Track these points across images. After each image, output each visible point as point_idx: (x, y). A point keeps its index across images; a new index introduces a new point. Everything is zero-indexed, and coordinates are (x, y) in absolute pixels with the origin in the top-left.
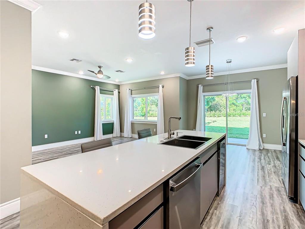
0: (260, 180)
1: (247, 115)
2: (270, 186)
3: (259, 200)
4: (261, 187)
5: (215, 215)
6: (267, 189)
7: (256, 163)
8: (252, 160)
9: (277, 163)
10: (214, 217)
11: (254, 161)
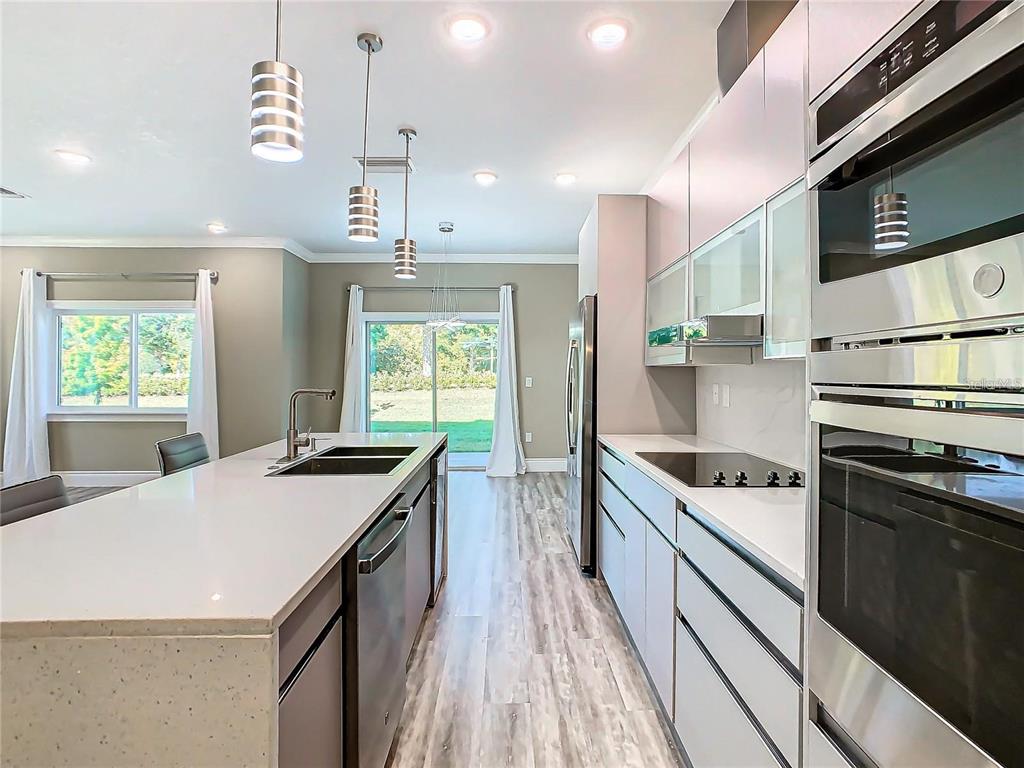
0: (525, 548)
1: (482, 385)
2: (547, 556)
3: (525, 591)
4: (529, 562)
5: (432, 653)
6: (540, 564)
7: (514, 510)
8: (502, 504)
9: (557, 501)
10: (430, 659)
11: (507, 506)
